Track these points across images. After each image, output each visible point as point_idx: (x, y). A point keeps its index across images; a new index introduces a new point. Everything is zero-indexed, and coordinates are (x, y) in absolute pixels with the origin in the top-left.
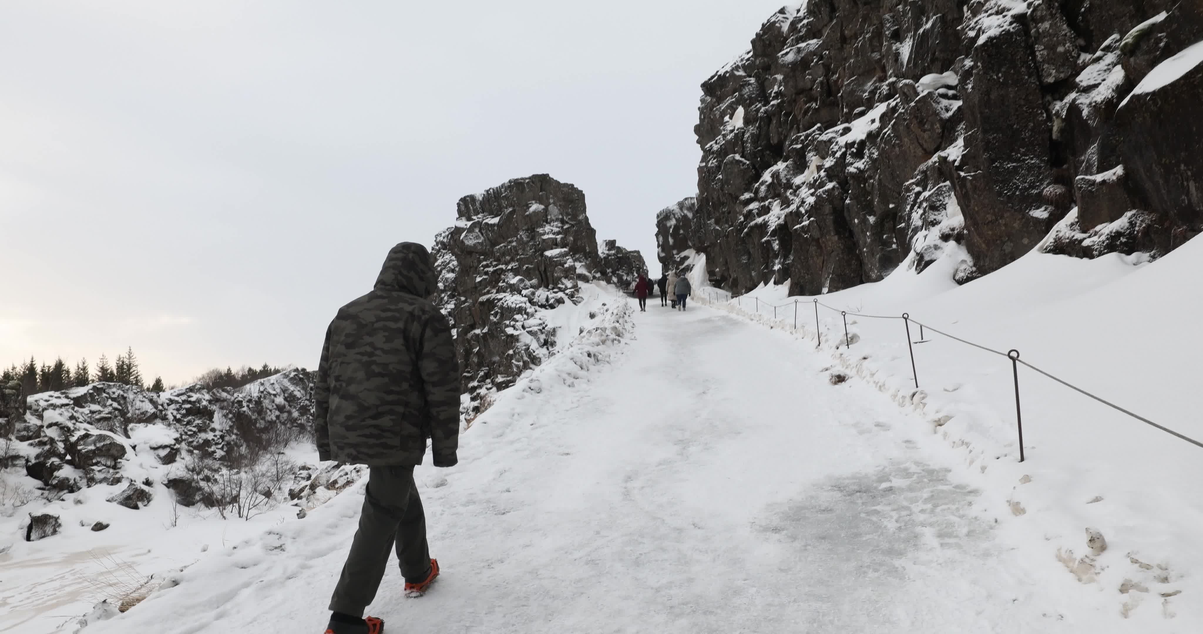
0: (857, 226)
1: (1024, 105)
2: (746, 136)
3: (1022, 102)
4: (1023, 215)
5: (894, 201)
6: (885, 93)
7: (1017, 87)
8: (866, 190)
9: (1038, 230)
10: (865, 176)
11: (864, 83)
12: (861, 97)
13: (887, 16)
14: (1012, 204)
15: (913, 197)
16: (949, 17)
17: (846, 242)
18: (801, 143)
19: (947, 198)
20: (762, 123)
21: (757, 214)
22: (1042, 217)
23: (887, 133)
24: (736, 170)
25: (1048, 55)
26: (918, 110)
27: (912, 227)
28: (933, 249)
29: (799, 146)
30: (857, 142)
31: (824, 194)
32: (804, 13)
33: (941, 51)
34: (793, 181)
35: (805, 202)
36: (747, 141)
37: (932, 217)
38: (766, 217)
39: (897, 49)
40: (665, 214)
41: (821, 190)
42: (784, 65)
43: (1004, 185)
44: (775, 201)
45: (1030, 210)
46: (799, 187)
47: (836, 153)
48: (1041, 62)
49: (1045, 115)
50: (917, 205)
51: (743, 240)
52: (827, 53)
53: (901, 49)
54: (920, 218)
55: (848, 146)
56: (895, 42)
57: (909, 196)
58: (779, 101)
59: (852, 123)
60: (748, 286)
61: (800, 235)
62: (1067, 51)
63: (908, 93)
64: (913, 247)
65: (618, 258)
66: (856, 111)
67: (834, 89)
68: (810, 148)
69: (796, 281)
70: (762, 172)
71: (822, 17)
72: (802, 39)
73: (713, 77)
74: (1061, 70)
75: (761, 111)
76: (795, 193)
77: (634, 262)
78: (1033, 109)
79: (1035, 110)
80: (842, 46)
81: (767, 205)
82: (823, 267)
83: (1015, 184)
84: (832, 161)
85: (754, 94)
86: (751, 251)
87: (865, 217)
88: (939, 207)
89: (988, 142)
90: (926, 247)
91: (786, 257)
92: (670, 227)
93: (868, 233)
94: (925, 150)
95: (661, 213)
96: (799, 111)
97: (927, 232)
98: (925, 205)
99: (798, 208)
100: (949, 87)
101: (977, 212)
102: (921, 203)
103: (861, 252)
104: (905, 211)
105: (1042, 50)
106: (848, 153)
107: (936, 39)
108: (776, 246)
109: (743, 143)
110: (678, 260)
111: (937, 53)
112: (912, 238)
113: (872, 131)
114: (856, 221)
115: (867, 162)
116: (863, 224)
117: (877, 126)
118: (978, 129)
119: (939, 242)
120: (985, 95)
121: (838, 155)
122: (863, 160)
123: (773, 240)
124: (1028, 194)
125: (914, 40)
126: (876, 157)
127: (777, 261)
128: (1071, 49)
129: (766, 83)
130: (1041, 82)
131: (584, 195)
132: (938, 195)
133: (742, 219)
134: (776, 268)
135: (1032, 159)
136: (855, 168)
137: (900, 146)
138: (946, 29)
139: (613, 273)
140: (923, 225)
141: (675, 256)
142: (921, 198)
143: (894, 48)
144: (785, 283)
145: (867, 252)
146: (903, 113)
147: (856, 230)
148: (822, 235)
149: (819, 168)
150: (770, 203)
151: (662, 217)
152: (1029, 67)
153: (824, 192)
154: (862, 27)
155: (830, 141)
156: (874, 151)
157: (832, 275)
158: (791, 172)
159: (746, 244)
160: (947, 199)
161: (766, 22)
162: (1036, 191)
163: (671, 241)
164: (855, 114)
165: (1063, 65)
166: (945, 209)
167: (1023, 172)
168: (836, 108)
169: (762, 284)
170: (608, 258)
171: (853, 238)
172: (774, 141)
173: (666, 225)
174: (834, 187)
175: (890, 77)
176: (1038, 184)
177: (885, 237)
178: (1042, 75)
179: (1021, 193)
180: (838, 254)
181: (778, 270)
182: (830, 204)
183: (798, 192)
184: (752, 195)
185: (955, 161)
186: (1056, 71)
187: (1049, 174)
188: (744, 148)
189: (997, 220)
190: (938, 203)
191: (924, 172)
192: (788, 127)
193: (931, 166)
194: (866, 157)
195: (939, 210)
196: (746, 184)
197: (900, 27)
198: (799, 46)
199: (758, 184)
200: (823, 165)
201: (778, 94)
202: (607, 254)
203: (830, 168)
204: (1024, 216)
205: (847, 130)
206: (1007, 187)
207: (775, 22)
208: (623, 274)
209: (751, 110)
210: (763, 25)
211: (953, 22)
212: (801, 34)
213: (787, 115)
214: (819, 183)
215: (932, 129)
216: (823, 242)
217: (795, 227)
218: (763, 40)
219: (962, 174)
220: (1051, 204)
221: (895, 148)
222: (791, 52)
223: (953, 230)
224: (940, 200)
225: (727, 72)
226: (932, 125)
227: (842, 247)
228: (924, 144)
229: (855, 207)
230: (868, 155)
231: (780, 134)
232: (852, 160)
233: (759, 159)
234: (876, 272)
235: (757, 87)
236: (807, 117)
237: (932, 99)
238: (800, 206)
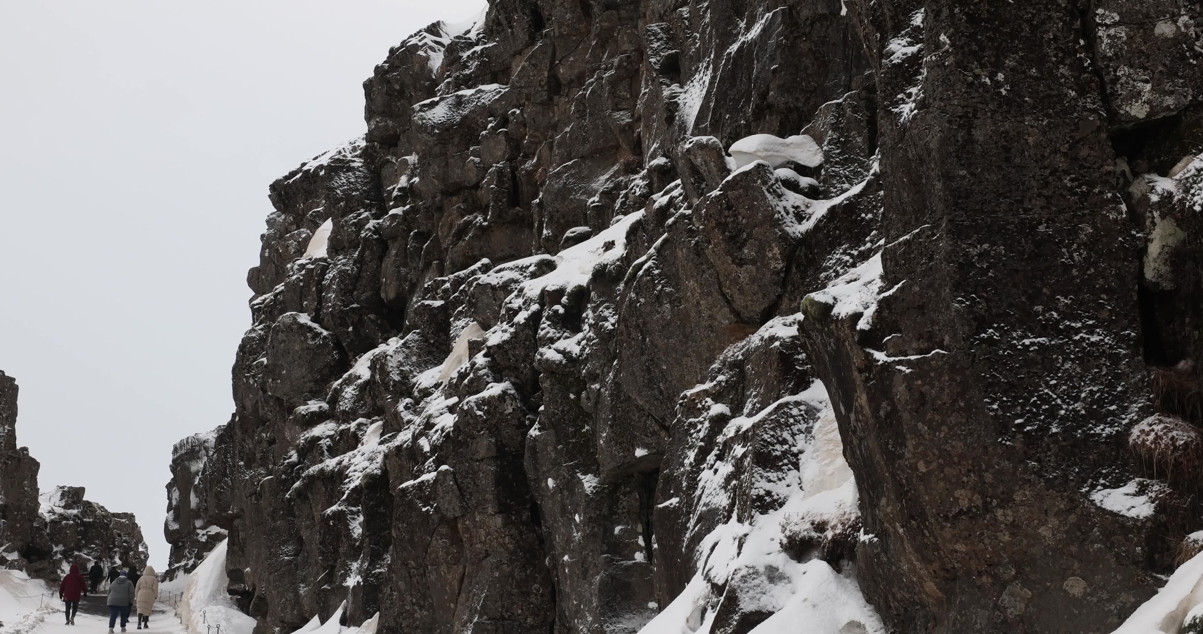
0: (554, 494)
1: (1066, 173)
2: (329, 276)
3: (1061, 163)
4: (1071, 500)
5: (647, 440)
6: (638, 193)
7: (1048, 116)
8: (580, 408)
9: (1117, 555)
10: (580, 372)
11: (592, 176)
12: (583, 205)
13: (654, 27)
14: (1039, 461)
15: (704, 429)
16: (805, 13)
17: (521, 533)
18: (442, 298)
19: (802, 436)
20: (367, 253)
21: (330, 449)
22: (1132, 513)
23: (645, 267)
24: (297, 347)
25: (1130, 38)
26: (729, 208)
27: (701, 509)
28: (764, 578)
29: (438, 303)
30: (569, 290)
31: (479, 409)
32: (478, 34)
33: (782, 89)
34: (414, 380)
35: (434, 425)
36: (330, 286)
37: (761, 486)
38: (346, 458)
39: (673, 96)
40: (189, 447)
41: (473, 398)
42: (423, 128)
43: (1016, 398)
44: (372, 423)
45: (1093, 487)
46: (426, 393)
47: (516, 312)
48: (1110, 59)
49: (1124, 207)
50: (715, 452)
51: (289, 508)
52: (518, 112)
53: (682, 96)
54: (725, 488)
55: (547, 299)
56: (668, 82)
57: (693, 425)
58: (408, 207)
59: (559, 254)
60: (288, 618)
61: (411, 506)
62: (1180, 38)
63: (703, 169)
64: (700, 564)
65: (84, 524)
66: (568, 234)
67: (525, 189)
68: (460, 308)
69: (392, 624)
70: (354, 357)
71: (512, 33)
72: (469, 82)
73: (293, 174)
74: (1168, 87)
75: (366, 227)
76: (415, 408)
77: (119, 535)
78: (1091, 185)
79: (1097, 190)
80: (550, 99)
81: (352, 430)
82: (459, 594)
83: (1046, 399)
84: (505, 331)
85: (357, 190)
86: (305, 534)
87: (573, 476)
88: (779, 458)
89: (965, 266)
90: (744, 572)
91: (375, 558)
92: (197, 473)
93: (577, 517)
94: (736, 313)
95: (182, 445)
96: (446, 229)
97: (745, 527)
98: (739, 450)
99: (416, 438)
100: (802, 170)
101: (924, 478)
102: (728, 445)
103: (555, 560)
104: (683, 465)
105: (1115, 24)
106: (545, 314)
107: (772, 60)
108: (357, 528)
109: (321, 289)
110: (204, 539)
111: (771, 93)
112: (698, 538)
113: (605, 266)
114: (551, 482)
115: (589, 339)
116: (566, 493)
117: (619, 255)
118: (935, 226)
119: (781, 560)
120: (960, 126)
121: (521, 318)
122: (580, 336)
123: (352, 513)
124: (1088, 436)
125: (715, 70)
126: (611, 327)
127: (355, 566)
128: (1192, 31)
129: (386, 172)
130: (1113, 115)
131: (16, 389)
132: (778, 425)
133: (295, 458)
134: (352, 581)
135: (1091, 330)
136: (558, 351)
137: (675, 301)
138: (796, 38)
139: (66, 555)
140: (732, 505)
141: (198, 531)
142: (730, 431)
143: (666, 93)
144: (365, 624)
145: (570, 565)
146: (689, 217)
147: (548, 507)
148: (465, 510)
149: (474, 347)
150: (360, 425)
151: (183, 452)
152: (1078, 67)
153: (480, 404)
154: (596, 58)
155: (506, 288)
156: (606, 313)
157: (480, 617)
158: (414, 359)
159: (294, 516)
160: (800, 438)
161: (397, 44)
162: (1108, 430)
163: (194, 500)
164: (568, 238)
165: (1172, 74)
166: (796, 466)
167: (1067, 366)
168: (527, 232)
169: (316, 619)
170: (60, 522)
171: (540, 525)
172: (389, 293)
173: (189, 469)
174: (504, 392)
175: (653, 157)
176: (1114, 407)
177: (617, 529)
178: (1114, 94)
179: (1065, 430)
180: (500, 563)
181: (354, 587)
182: (492, 434)
183: (422, 404)
184: (325, 406)
185: (857, 316)
186: (1153, 89)
187: (1142, 380)
188: (321, 300)
189: (987, 508)
190: (778, 447)
191: (737, 365)
192: (421, 265)
193: (758, 347)
194: (586, 327)
195: (779, 469)
196: (316, 382)
197: (683, 52)
198: (460, 93)
199: (340, 381)
200: (485, 340)
201: (407, 193)
202: (61, 515)
203: (499, 346)
204: (1073, 505)
205: (547, 267)
206: (1023, 406)
207: (416, 47)
208: (90, 558)
209: (346, 221)
210: (392, 51)
211: (812, 24)
212: (467, 72)
213: (422, 237)
214: (471, 381)
215: (760, 260)
216: (467, 530)
217: (404, 485)
218: (388, 82)
219: (880, 356)
220: (1161, 476)
221: (661, 304)
222: (442, 103)
223: (821, 527)
224: (784, 442)
225: (321, 167)
226: (761, 249)
227: (511, 546)
228: (736, 296)
229: (550, 448)
230: (591, 321)
231: (401, 279)
232: (552, 332)
233: (351, 329)
234: (590, 619)
235: (365, 177)
236: (461, 243)
237: (765, 183)
238: (421, 434)
